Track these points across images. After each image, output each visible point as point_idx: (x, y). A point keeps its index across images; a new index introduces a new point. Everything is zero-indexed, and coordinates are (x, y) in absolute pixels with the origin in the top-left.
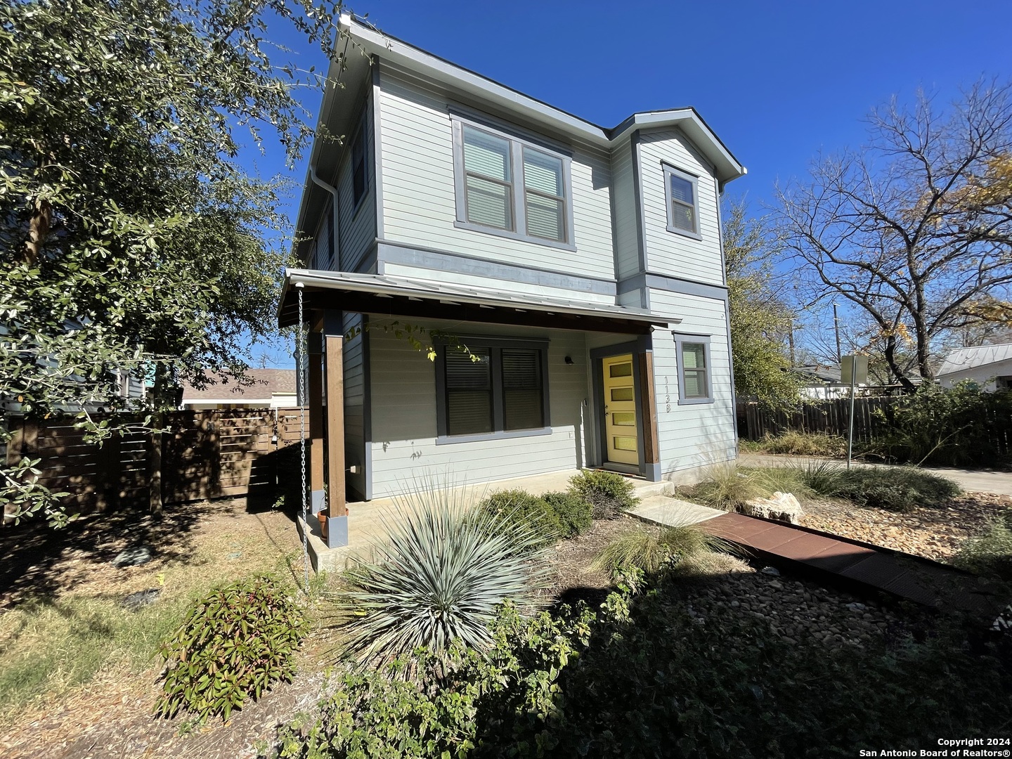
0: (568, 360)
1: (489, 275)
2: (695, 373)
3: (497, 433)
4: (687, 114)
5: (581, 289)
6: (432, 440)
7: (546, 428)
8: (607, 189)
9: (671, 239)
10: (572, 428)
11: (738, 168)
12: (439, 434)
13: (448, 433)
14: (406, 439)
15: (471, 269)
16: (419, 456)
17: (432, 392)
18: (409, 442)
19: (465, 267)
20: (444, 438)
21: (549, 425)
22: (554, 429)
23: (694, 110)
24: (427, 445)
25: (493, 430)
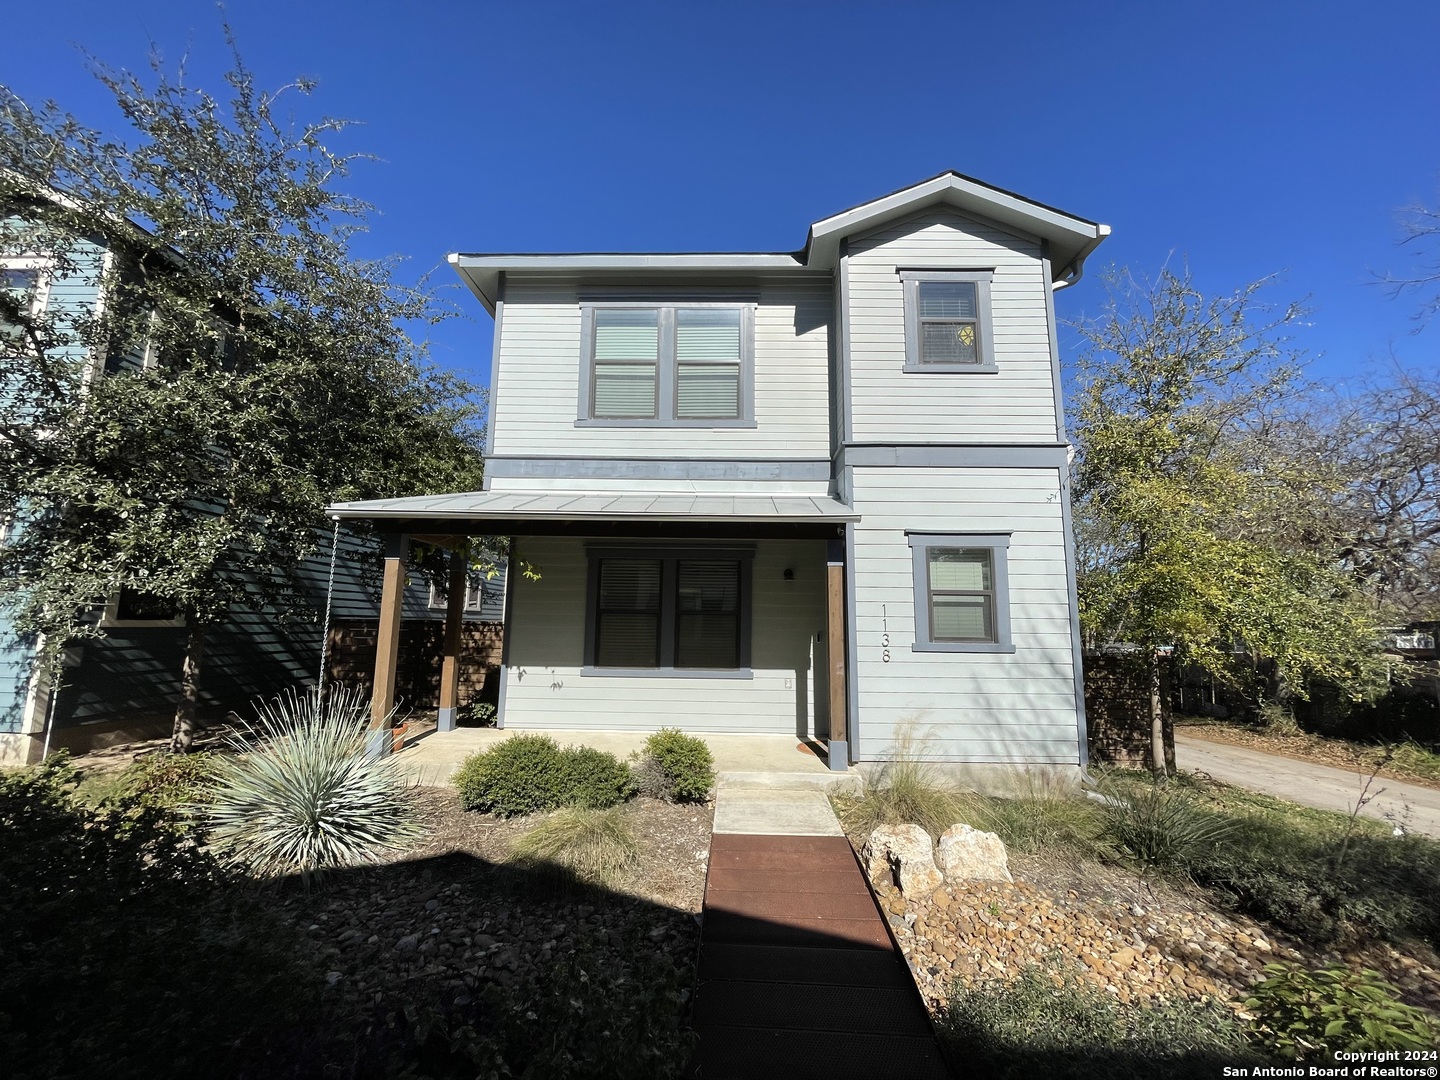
0: (789, 574)
1: (614, 476)
2: (981, 599)
3: (663, 670)
4: (948, 181)
5: (763, 477)
6: (577, 670)
7: (743, 671)
8: (824, 329)
9: (916, 383)
10: (792, 674)
11: (1088, 230)
12: (586, 663)
13: (597, 663)
14: (547, 666)
15: (590, 472)
16: (560, 687)
17: (581, 613)
18: (550, 669)
19: (583, 471)
20: (591, 669)
21: (749, 665)
22: (756, 672)
23: (954, 174)
24: (570, 675)
25: (658, 664)
